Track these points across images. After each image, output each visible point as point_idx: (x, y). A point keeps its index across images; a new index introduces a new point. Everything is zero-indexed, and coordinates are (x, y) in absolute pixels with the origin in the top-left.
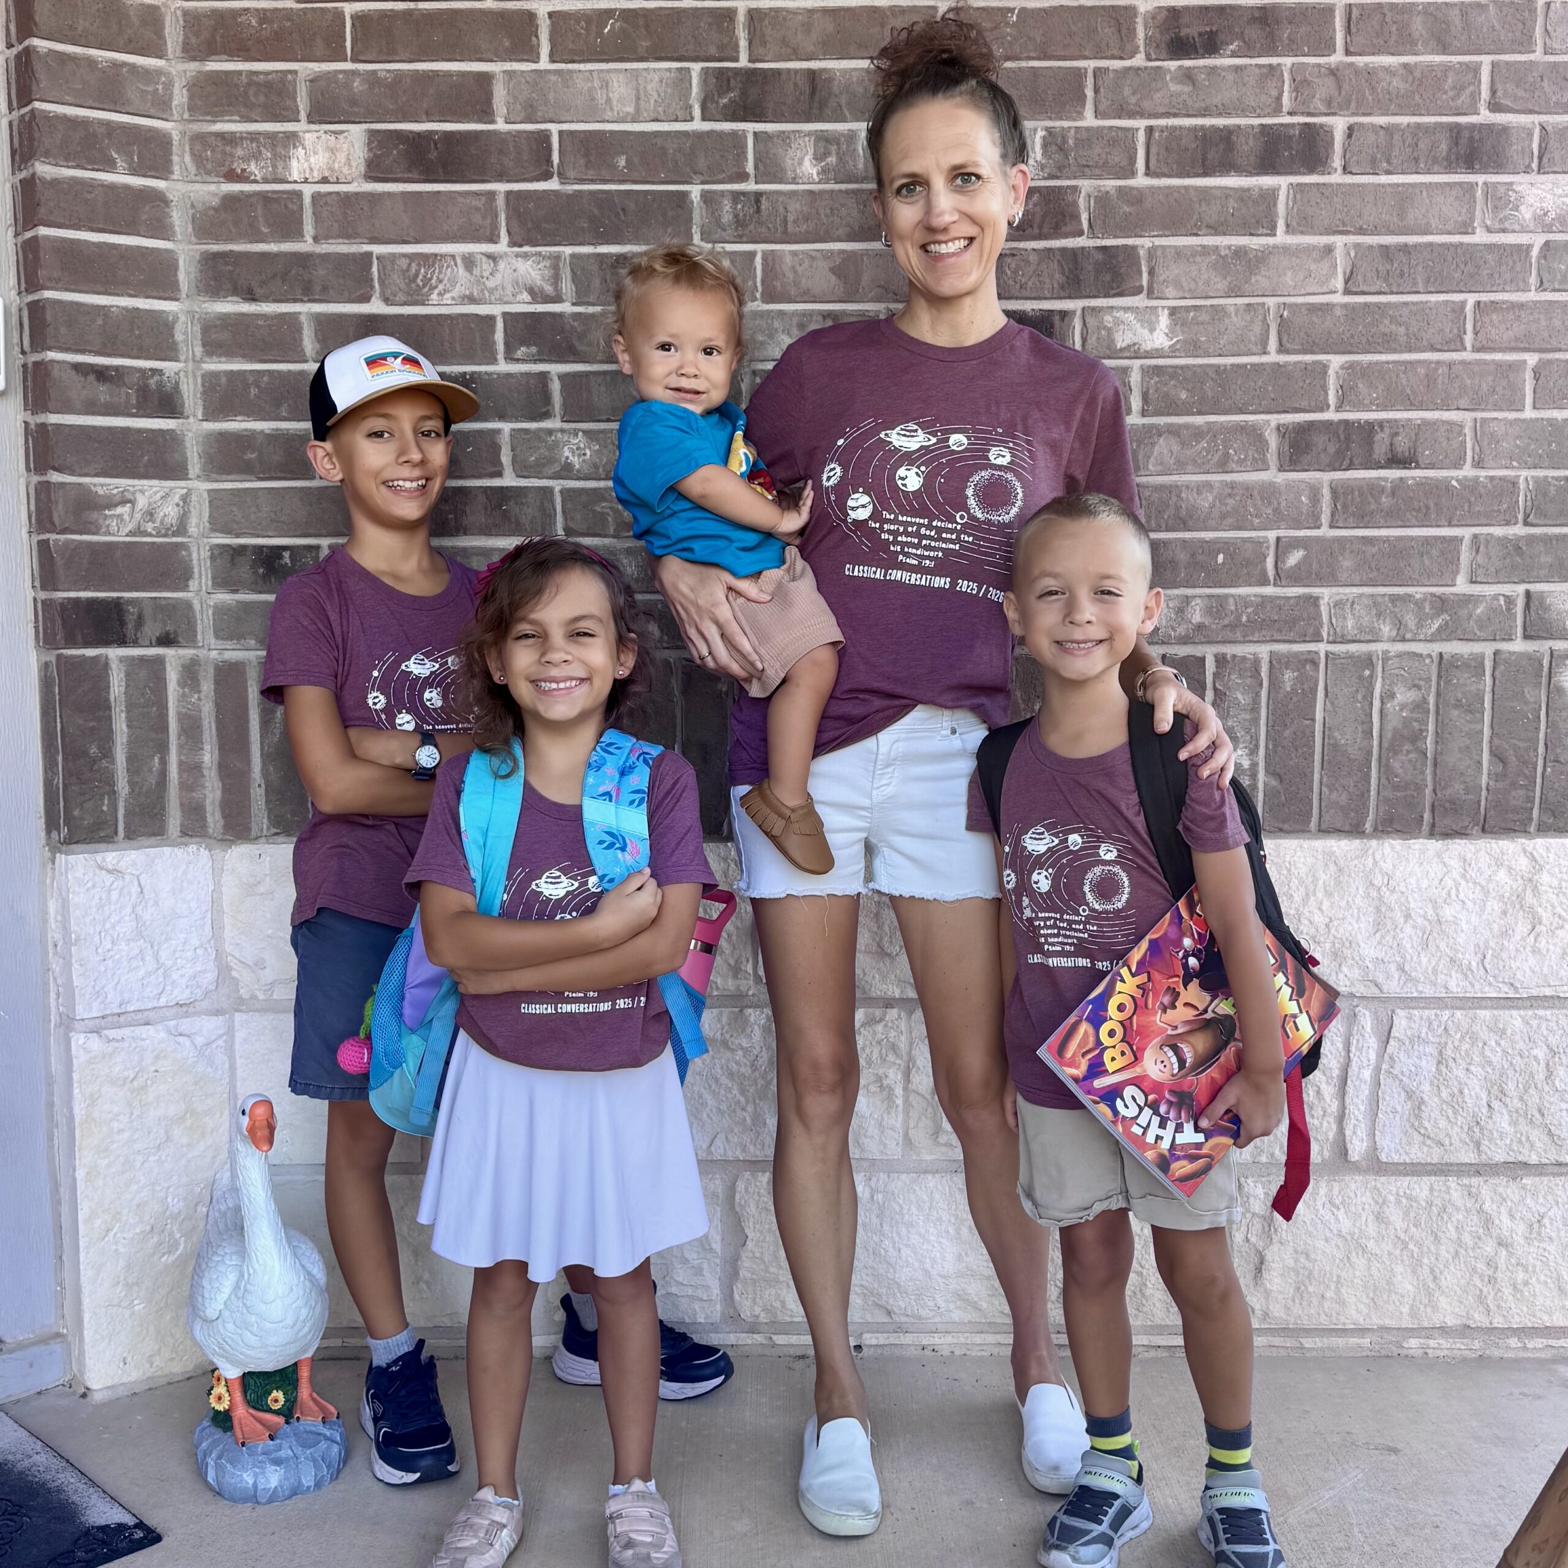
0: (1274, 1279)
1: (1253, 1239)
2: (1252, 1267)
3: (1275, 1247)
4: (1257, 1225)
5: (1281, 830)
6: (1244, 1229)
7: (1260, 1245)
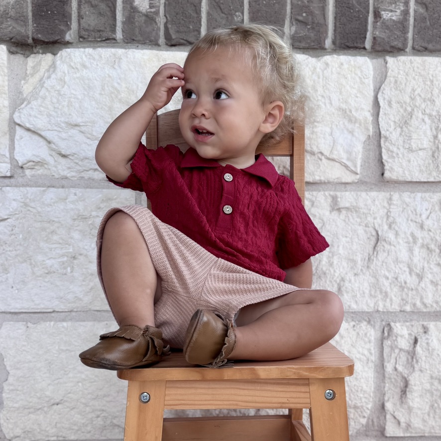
0: (415, 399)
1: (400, 368)
2: (398, 390)
3: (417, 374)
4: (403, 357)
5: (426, 49)
6: (393, 361)
7: (405, 372)
